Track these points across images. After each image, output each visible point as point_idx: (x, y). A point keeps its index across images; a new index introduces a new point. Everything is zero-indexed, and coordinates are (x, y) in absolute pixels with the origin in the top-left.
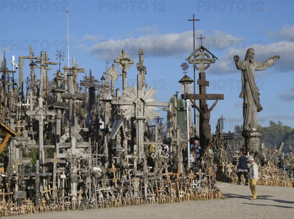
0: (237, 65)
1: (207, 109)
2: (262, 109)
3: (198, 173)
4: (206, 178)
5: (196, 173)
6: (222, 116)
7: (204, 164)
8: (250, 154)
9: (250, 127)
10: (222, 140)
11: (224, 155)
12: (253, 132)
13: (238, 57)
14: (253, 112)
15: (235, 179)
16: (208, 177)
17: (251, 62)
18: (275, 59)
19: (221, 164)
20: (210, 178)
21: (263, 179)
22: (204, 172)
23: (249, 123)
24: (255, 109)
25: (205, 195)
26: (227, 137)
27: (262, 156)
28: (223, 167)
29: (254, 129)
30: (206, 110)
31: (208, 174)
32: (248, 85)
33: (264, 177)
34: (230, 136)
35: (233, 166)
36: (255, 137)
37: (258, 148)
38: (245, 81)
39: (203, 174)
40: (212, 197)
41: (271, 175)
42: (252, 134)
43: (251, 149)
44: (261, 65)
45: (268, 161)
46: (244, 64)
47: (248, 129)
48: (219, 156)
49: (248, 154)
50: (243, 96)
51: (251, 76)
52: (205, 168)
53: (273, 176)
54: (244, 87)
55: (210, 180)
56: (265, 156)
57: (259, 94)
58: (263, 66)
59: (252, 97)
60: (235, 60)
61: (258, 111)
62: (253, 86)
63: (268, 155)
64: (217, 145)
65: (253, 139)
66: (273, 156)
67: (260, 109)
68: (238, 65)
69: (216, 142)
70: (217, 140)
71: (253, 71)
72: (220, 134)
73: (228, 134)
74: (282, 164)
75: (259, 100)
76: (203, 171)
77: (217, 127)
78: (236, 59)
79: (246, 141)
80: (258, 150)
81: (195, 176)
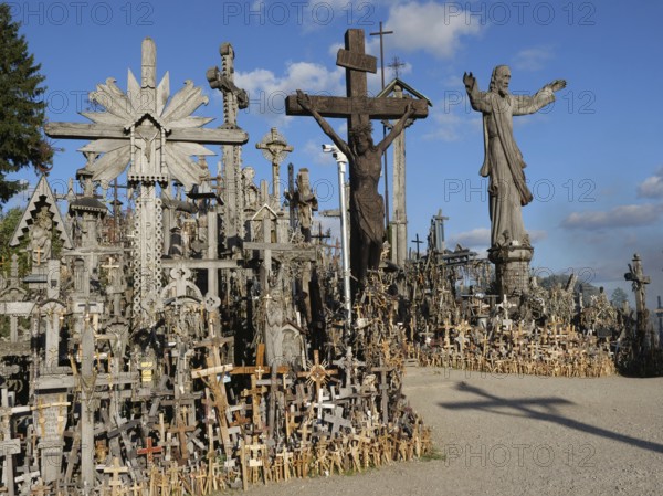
0: (471, 98)
1: (370, 141)
2: (531, 198)
3: (339, 363)
4: (370, 379)
5: (335, 362)
6: (440, 211)
7: (365, 328)
8: (508, 298)
9: (506, 238)
10: (441, 267)
11: (448, 302)
12: (515, 248)
13: (474, 79)
14: (511, 206)
15: (476, 361)
16: (378, 374)
17: (502, 95)
18: (555, 89)
19: (442, 324)
20: (384, 378)
21: (547, 359)
22: (361, 358)
23: (503, 231)
24: (516, 198)
25: (354, 451)
26: (453, 258)
27: (538, 303)
28: (447, 332)
29: (516, 243)
30: (366, 144)
31: (377, 365)
32: (498, 144)
33: (549, 355)
34: (462, 257)
35: (470, 328)
36: (520, 260)
37: (525, 286)
38: (491, 137)
39: (358, 363)
40: (388, 455)
41: (564, 349)
42: (511, 254)
43: (512, 287)
44: (525, 103)
45: (550, 315)
46: (487, 97)
47: (502, 242)
48: (437, 306)
49: (505, 300)
50: (487, 171)
51: (504, 124)
52: (369, 342)
53: (570, 351)
54: (490, 150)
55: (384, 386)
56: (543, 304)
57: (524, 166)
58: (529, 105)
59: (508, 171)
60: (467, 86)
61: (523, 204)
62: (510, 147)
63: (551, 301)
64: (430, 280)
65: (513, 266)
66: (561, 302)
67: (526, 199)
68: (474, 98)
69: (429, 272)
70: (430, 267)
71: (509, 116)
72: (436, 253)
73: (456, 252)
74: (584, 320)
75: (524, 178)
76: (359, 355)
77: (429, 239)
78: (469, 83)
79: (498, 270)
80: (526, 290)
81: (330, 372)
